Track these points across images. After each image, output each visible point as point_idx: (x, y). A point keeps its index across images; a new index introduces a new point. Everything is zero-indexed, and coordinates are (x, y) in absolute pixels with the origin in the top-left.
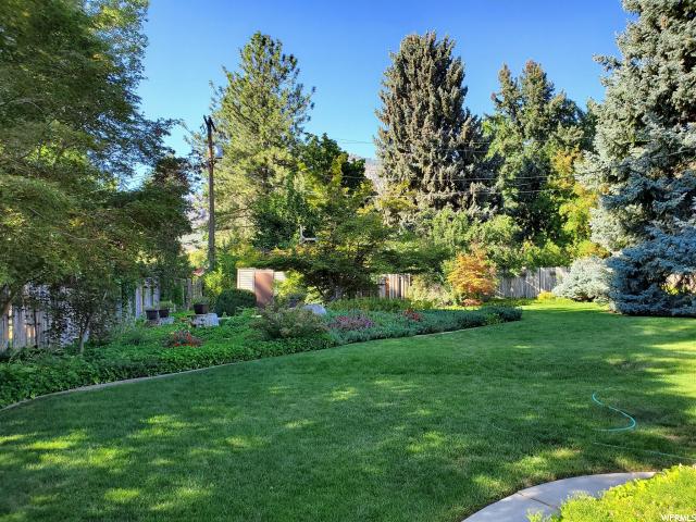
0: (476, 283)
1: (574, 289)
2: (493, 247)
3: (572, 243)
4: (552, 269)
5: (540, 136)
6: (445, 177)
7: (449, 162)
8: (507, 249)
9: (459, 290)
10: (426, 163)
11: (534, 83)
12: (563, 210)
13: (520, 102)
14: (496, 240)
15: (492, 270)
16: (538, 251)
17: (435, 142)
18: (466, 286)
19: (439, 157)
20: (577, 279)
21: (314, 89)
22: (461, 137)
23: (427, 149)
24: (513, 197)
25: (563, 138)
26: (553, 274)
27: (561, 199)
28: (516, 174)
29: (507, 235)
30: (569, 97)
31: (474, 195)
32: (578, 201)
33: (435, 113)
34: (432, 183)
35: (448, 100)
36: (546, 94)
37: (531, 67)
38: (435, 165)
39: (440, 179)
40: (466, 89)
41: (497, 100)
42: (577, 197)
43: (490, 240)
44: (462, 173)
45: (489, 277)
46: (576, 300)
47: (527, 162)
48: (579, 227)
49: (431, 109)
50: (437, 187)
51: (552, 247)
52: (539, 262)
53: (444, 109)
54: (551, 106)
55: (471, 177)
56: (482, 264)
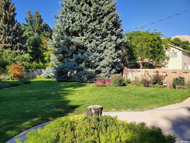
0: (18, 73)
1: (46, 75)
2: (24, 62)
3: (47, 63)
4: (41, 70)
5: (39, 33)
6: (8, 39)
7: (10, 35)
8: (28, 63)
9: (12, 75)
11: (38, 17)
12: (44, 54)
13: (34, 22)
14: (25, 60)
15: (23, 69)
16: (37, 64)
17: (5, 28)
18: (14, 74)
19: (6, 33)
20: (47, 72)
22: (14, 28)
24: (31, 49)
25: (45, 34)
26: (41, 71)
27: (44, 51)
28: (32, 42)
29: (28, 59)
30: (47, 24)
31: (18, 47)
32: (48, 52)
33: (5, 19)
34: (4, 41)
35: (9, 16)
36: (41, 21)
37: (37, 13)
38: (4, 35)
39: (7, 40)
40: (16, 14)
41: (26, 20)
42: (48, 51)
43: (23, 61)
44: (14, 39)
45: (22, 71)
46: (47, 78)
47: (35, 39)
48: (48, 59)
49: (3, 17)
50: (5, 42)
51: (41, 64)
52: (37, 68)
53: (8, 18)
54: (42, 25)
55: (18, 41)
56: (20, 67)
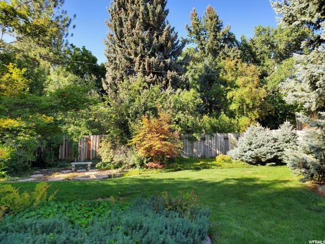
0: (157, 145)
2: (180, 115)
4: (225, 135)
5: (215, 53)
6: (149, 65)
7: (152, 55)
8: (191, 118)
9: (141, 153)
10: (136, 55)
11: (212, 20)
12: (229, 95)
13: (203, 32)
15: (176, 133)
16: (214, 121)
17: (143, 40)
18: (149, 149)
19: (146, 51)
20: (251, 144)
21: (75, 16)
22: (162, 38)
23: (137, 44)
24: (197, 89)
25: (228, 54)
26: (226, 139)
27: (229, 88)
28: (199, 75)
30: (231, 31)
31: (170, 80)
32: (239, 90)
33: (144, 21)
34: (141, 70)
35: (153, 12)
36: (218, 28)
37: (209, 11)
38: (142, 56)
39: (146, 67)
40: (168, 11)
41: (189, 29)
42: (239, 87)
44: (162, 63)
45: (173, 140)
47: (206, 68)
48: (239, 108)
49: (141, 16)
50: (145, 73)
52: (215, 129)
53: (151, 19)
54: (221, 33)
55: (168, 68)
